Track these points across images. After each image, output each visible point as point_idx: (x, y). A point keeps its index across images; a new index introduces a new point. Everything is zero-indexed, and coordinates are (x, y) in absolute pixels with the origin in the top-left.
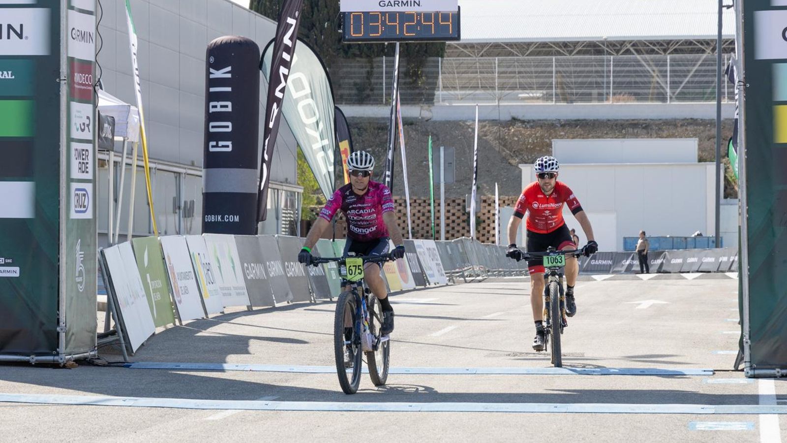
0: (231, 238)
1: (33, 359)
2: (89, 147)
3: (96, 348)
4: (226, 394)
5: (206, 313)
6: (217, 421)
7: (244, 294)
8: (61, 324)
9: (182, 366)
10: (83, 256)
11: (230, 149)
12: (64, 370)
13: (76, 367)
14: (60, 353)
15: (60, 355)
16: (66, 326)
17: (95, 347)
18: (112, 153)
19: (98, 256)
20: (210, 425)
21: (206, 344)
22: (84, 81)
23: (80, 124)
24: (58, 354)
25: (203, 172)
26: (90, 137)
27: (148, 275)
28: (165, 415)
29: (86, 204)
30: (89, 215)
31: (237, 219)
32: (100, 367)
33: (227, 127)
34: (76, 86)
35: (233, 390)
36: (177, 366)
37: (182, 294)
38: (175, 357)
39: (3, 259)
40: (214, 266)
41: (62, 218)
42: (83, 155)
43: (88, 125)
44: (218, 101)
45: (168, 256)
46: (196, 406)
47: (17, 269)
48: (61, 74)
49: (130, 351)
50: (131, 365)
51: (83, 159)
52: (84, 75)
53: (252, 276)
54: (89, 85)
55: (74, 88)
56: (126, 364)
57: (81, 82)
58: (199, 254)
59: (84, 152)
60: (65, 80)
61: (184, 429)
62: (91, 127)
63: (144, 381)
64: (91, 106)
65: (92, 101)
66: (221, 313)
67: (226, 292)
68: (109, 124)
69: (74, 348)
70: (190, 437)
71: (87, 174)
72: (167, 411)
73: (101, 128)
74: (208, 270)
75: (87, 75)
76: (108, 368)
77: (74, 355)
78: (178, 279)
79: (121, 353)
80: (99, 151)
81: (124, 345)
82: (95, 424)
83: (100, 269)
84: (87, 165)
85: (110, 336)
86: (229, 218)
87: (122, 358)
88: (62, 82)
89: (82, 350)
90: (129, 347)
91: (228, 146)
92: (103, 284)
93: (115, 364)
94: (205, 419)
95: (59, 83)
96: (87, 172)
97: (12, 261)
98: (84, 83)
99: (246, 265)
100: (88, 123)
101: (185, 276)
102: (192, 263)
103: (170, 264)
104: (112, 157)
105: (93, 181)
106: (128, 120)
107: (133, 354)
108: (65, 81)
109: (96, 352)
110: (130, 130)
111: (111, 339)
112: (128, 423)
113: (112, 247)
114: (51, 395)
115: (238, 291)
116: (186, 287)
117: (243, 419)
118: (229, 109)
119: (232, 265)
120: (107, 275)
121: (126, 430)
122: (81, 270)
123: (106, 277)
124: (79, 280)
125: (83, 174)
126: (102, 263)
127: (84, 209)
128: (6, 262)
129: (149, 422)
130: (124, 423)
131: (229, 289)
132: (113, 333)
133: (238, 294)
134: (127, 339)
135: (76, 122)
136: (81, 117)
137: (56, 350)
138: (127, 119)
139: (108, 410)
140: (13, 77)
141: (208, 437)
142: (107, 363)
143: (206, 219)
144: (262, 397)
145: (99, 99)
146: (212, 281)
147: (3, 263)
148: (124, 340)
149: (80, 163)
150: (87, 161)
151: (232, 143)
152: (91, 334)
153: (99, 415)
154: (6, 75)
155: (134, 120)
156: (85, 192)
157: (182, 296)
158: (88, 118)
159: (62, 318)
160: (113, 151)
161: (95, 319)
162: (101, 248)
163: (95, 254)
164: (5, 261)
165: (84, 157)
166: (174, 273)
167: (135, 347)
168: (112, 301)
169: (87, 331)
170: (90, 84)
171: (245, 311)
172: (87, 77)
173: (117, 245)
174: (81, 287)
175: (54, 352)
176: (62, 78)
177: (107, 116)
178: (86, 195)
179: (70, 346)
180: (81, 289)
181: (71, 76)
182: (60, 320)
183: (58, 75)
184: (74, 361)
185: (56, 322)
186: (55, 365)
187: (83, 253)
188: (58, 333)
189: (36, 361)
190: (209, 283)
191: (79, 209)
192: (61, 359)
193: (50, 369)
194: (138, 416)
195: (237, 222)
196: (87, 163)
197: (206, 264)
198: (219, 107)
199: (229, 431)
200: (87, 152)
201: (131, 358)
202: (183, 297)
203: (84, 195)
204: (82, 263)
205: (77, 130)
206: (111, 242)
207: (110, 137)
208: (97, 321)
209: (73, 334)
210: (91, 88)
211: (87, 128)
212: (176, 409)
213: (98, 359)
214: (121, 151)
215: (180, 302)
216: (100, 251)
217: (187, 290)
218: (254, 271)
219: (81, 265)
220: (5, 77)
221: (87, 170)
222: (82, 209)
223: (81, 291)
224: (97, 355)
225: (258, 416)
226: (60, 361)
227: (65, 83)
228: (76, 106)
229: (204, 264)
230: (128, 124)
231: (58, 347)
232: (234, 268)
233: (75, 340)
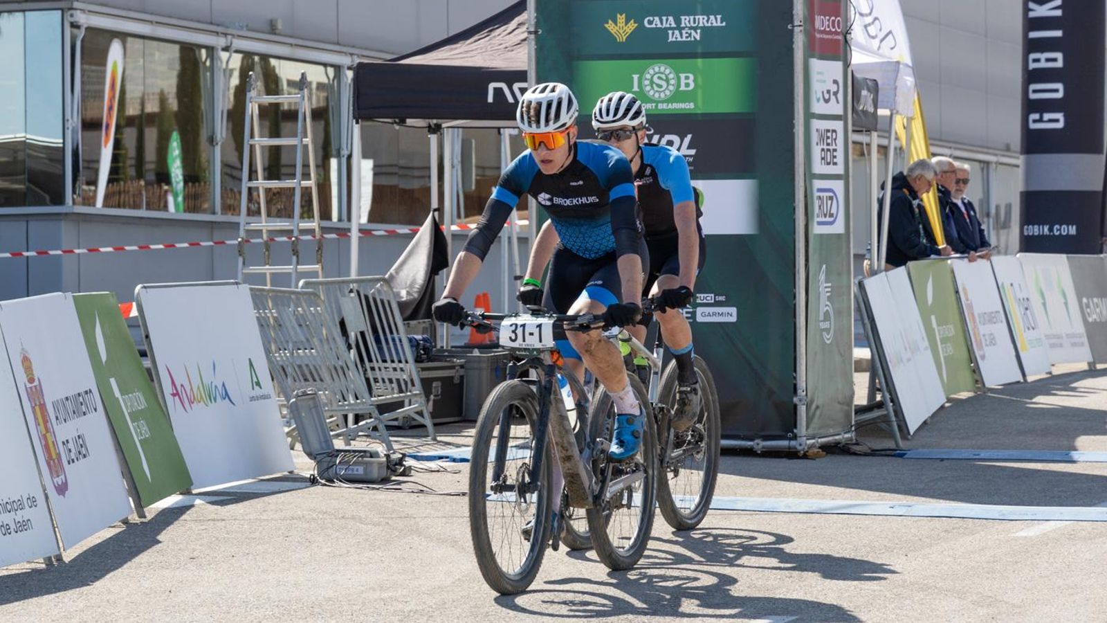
0: (1062, 258)
1: (759, 445)
2: (838, 126)
3: (853, 428)
4: (1048, 498)
5: (1024, 375)
6: (1031, 538)
7: (1082, 344)
8: (799, 392)
9: (982, 455)
10: (829, 290)
11: (1060, 125)
12: (805, 461)
13: (824, 457)
14: (798, 435)
15: (798, 439)
16: (806, 395)
17: (851, 426)
18: (875, 134)
19: (854, 289)
20: (1021, 544)
21: (1022, 421)
22: (829, 27)
23: (823, 92)
24: (795, 437)
25: (1020, 160)
26: (839, 110)
27: (933, 318)
28: (953, 529)
29: (834, 211)
30: (838, 228)
31: (1073, 230)
32: (859, 458)
33: (1056, 91)
34: (818, 36)
35: (1059, 491)
36: (975, 455)
37: (987, 345)
38: (974, 442)
39: (713, 295)
40: (1036, 303)
41: (799, 233)
42: (828, 138)
43: (836, 94)
44: (1042, 51)
45: (964, 289)
46: (999, 515)
47: (734, 310)
48: (795, 17)
49: (906, 431)
50: (905, 454)
51: (828, 144)
52: (827, 18)
53: (1094, 316)
54: (836, 33)
55: (814, 37)
56: (898, 452)
57: (822, 29)
58: (1012, 285)
59: (829, 134)
60: (800, 26)
61: (980, 550)
62: (840, 96)
63: (924, 477)
64: (839, 65)
65: (842, 56)
66: (1047, 373)
67: (1055, 342)
68: (869, 90)
69: (820, 429)
70: (988, 562)
71: (835, 166)
72: (957, 523)
73: (856, 97)
74: (1027, 309)
75: (833, 18)
76: (870, 458)
77: (819, 438)
78: (980, 322)
79: (892, 436)
80: (854, 131)
81: (895, 424)
82: (846, 543)
83: (858, 310)
84: (835, 154)
85: (876, 410)
86: (1060, 230)
87: (894, 443)
88: (797, 30)
89: (831, 431)
90: (904, 428)
91: (1057, 121)
92: (863, 332)
93: (883, 453)
94: (1014, 535)
95: (792, 31)
96: (835, 164)
97: (726, 298)
98: (828, 29)
99: (1085, 300)
100: (835, 90)
101: (990, 318)
102: (1002, 300)
103: (967, 300)
104: (875, 139)
105: (845, 177)
106: (897, 84)
107: (909, 437)
108: (801, 28)
109: (854, 434)
110: (900, 99)
111: (876, 413)
112: (897, 541)
113: (876, 277)
114: (782, 499)
115: (1074, 340)
116: (991, 334)
117: (1071, 535)
118: (1060, 64)
119: (1063, 301)
120: (869, 319)
121: (892, 551)
122: (827, 310)
123: (866, 321)
124: (824, 325)
125: (828, 166)
126: (861, 300)
127: (831, 219)
128: (717, 300)
129: (928, 540)
130: (890, 540)
131: (1059, 337)
132: (880, 405)
133: (1074, 345)
134: (901, 415)
135: (817, 88)
136: (824, 81)
137: (792, 432)
138: (895, 82)
139: (867, 522)
140: (724, 24)
141: (1016, 562)
142: (869, 451)
143: (1025, 231)
144: (1103, 501)
145: (853, 52)
146: (1033, 325)
147: (713, 301)
148: (896, 415)
149: (823, 150)
150: (834, 147)
151: (1065, 116)
152: (845, 408)
153: (853, 529)
154: (714, 22)
155: (906, 84)
156: (831, 194)
157: (986, 348)
158: (835, 82)
159: (801, 384)
160: (876, 131)
161: (851, 383)
162: (860, 277)
163: (849, 287)
164: (715, 298)
165: (829, 141)
166: (973, 314)
167: (913, 426)
168: (876, 357)
169: (839, 403)
170: (839, 30)
171: (1085, 371)
172: (833, 21)
173: (884, 273)
174: (828, 337)
175: (790, 434)
176: (796, 23)
177: (867, 79)
178: (834, 199)
179: (812, 425)
180: (828, 339)
181: (810, 19)
182: (798, 386)
183: (791, 19)
184: (820, 448)
185: (792, 390)
186: (792, 454)
187: (830, 285)
188: (795, 406)
189: (763, 447)
190: (1029, 329)
191: (823, 219)
192: (800, 445)
193: (784, 460)
194: (913, 531)
195: (1072, 236)
196: (835, 150)
197: (1024, 299)
198: (1042, 60)
199: (1050, 553)
200: (834, 134)
201: (908, 443)
202: (988, 351)
203: (831, 198)
204: (828, 300)
205: (818, 100)
206: (876, 267)
207: (871, 110)
208: (854, 387)
209: (817, 407)
210: (840, 37)
211: (833, 98)
212: (971, 520)
213: (857, 444)
214: (888, 129)
215: (983, 357)
216: (857, 282)
217: (994, 338)
218: (1098, 310)
219: (828, 303)
220: (712, 23)
221: (835, 160)
222: (828, 219)
223: (828, 342)
224: (854, 438)
225: (1095, 531)
226: (799, 448)
227: (801, 31)
228: (816, 64)
229: (1020, 300)
230: (898, 90)
231: (796, 427)
232: (1066, 304)
233: (820, 415)
